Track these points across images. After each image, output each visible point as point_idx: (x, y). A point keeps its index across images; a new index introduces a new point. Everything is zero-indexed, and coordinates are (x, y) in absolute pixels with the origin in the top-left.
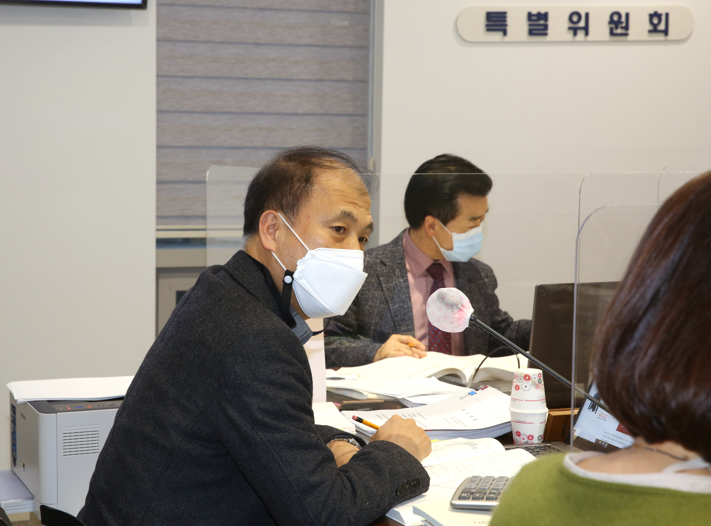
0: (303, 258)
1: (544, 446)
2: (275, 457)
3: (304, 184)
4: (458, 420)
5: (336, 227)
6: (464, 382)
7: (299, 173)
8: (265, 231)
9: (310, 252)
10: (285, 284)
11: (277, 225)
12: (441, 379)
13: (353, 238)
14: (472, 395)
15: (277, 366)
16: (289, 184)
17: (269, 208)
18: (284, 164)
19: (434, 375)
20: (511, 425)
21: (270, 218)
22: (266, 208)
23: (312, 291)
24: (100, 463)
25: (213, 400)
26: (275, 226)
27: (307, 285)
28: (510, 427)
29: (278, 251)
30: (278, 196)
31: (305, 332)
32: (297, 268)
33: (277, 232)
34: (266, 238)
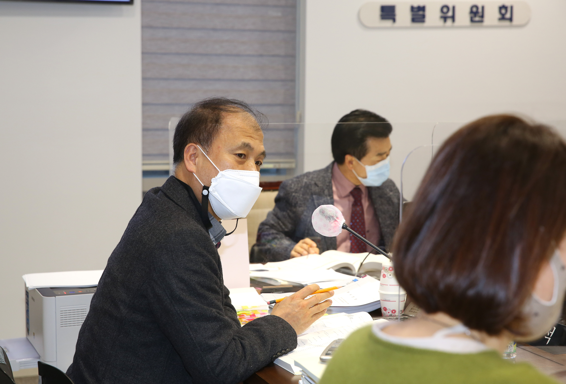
0: (216, 177)
1: (403, 318)
2: (185, 325)
3: (214, 124)
4: (344, 300)
5: (239, 154)
6: (354, 273)
7: (211, 116)
8: (188, 158)
9: (221, 173)
10: (203, 196)
11: (196, 154)
12: (337, 271)
13: (251, 162)
14: (355, 281)
15: (192, 257)
16: (204, 124)
17: (191, 142)
18: (200, 110)
19: (332, 268)
20: (380, 303)
21: (192, 149)
22: (188, 142)
23: (223, 201)
24: (82, 332)
25: (145, 281)
26: (195, 155)
27: (219, 196)
28: (379, 304)
29: (198, 172)
30: (197, 133)
31: (220, 231)
32: (211, 184)
33: (197, 159)
34: (189, 163)
